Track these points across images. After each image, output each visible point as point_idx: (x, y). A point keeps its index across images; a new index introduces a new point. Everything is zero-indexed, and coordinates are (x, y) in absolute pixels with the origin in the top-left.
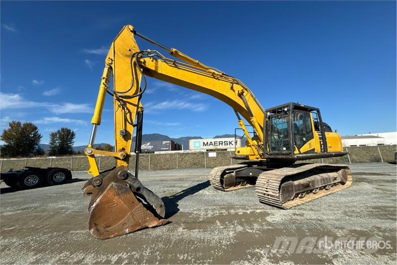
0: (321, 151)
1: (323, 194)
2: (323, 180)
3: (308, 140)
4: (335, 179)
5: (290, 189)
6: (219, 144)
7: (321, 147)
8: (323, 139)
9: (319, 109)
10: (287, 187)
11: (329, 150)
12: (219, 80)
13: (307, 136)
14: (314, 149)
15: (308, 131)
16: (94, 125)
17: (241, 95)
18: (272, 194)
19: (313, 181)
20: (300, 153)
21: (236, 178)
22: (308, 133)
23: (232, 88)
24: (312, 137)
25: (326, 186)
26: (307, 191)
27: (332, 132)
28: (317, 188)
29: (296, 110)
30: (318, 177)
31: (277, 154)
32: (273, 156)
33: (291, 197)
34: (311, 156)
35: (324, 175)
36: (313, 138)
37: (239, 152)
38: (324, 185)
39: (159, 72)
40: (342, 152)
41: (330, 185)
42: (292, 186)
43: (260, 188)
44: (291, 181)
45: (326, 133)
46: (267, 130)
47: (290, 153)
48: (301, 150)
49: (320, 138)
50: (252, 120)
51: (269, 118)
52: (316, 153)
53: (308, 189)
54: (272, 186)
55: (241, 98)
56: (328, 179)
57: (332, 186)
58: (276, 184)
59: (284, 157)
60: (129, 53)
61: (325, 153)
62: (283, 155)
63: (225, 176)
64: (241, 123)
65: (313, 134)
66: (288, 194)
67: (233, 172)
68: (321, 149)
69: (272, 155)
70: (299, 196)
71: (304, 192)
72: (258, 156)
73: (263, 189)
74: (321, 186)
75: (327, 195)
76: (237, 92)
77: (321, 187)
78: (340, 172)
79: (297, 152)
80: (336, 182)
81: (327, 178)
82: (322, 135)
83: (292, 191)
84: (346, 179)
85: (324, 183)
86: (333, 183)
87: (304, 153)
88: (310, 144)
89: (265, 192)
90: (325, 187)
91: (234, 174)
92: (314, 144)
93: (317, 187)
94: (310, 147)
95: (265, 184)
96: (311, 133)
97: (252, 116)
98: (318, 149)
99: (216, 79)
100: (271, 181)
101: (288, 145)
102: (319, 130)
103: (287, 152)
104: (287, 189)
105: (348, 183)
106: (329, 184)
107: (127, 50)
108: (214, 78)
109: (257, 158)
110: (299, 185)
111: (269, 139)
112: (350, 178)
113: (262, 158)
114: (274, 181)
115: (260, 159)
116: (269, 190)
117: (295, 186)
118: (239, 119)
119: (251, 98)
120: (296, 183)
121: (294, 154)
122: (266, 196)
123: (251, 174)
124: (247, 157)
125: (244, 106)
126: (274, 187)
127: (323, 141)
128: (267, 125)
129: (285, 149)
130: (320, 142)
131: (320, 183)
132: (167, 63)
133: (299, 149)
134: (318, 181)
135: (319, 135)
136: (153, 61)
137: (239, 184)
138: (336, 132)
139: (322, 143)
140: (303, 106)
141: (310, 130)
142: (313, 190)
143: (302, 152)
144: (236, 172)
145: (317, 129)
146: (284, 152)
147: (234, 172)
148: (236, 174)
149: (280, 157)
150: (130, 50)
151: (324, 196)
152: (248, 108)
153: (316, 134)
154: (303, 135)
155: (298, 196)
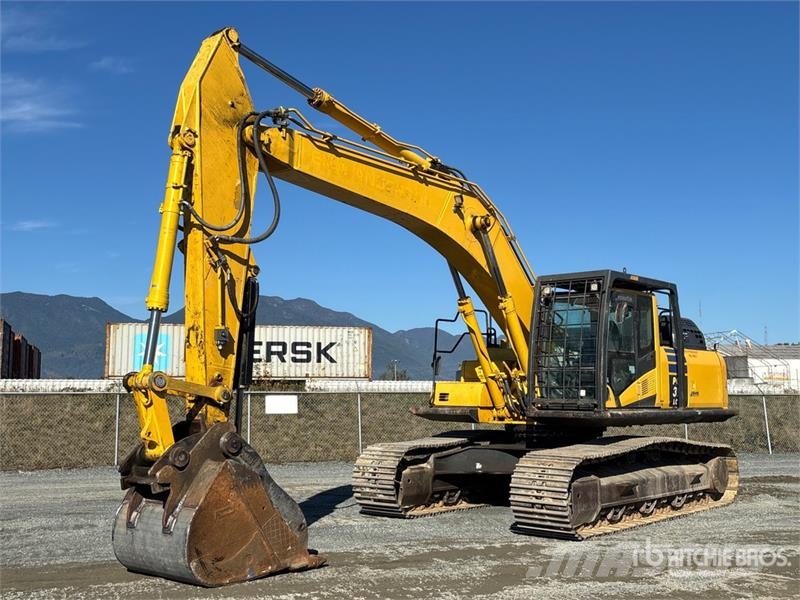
0: (671, 404)
1: (664, 517)
2: (668, 480)
3: (639, 373)
4: (697, 480)
5: (590, 494)
6: (269, 353)
7: (672, 391)
8: (679, 369)
9: (675, 286)
10: (586, 489)
11: (691, 401)
12: (427, 183)
13: (639, 360)
14: (653, 398)
15: (642, 347)
16: (155, 313)
17: (479, 231)
18: (551, 502)
19: (644, 482)
20: (619, 407)
21: (437, 477)
22: (642, 352)
23: (458, 209)
24: (651, 365)
25: (673, 498)
26: (628, 505)
27: (705, 349)
28: (652, 501)
29: (619, 290)
30: (656, 473)
31: (563, 407)
32: (550, 412)
33: (592, 515)
34: (644, 415)
35: (673, 470)
36: (654, 367)
37: (443, 397)
38: (668, 494)
39: (295, 168)
40: (726, 408)
41: (683, 495)
42: (595, 487)
43: (523, 492)
44: (593, 477)
45: (687, 353)
46: (539, 335)
47: (596, 406)
48: (620, 397)
49: (671, 368)
50: (501, 305)
51: (548, 301)
52: (659, 408)
53: (629, 502)
54: (553, 484)
55: (478, 237)
56: (679, 480)
57: (688, 501)
58: (562, 479)
59: (581, 414)
60: (229, 114)
61: (680, 410)
62: (578, 409)
63: (404, 472)
64: (468, 308)
65: (653, 356)
66: (585, 506)
67: (425, 461)
68: (672, 398)
69: (547, 408)
70: (609, 516)
71: (621, 507)
72: (505, 412)
73: (529, 493)
74: (660, 495)
75: (672, 518)
76: (469, 221)
77: (659, 500)
78: (713, 463)
79: (611, 403)
80: (698, 488)
81: (678, 476)
82: (676, 359)
83: (595, 500)
84: (724, 483)
85: (670, 490)
86: (691, 490)
87: (628, 407)
88: (645, 383)
89: (534, 500)
90: (670, 499)
91: (427, 466)
92: (655, 384)
93: (652, 497)
94: (645, 391)
95: (534, 480)
96: (651, 353)
97: (504, 293)
98: (663, 400)
99: (421, 181)
100: (550, 472)
101: (593, 383)
102: (671, 346)
103: (588, 401)
104: (585, 494)
105: (729, 495)
106: (681, 491)
107: (226, 104)
108: (416, 178)
109: (501, 419)
110: (610, 487)
111: (541, 362)
112: (733, 481)
113: (515, 419)
114: (557, 472)
115: (507, 421)
116: (546, 494)
117: (602, 488)
118: (463, 295)
119: (502, 237)
120: (605, 481)
121: (605, 408)
122: (535, 510)
123: (479, 466)
124: (470, 415)
125: (482, 262)
126: (558, 485)
127: (677, 377)
128: (540, 321)
129: (583, 393)
130: (671, 377)
131: (659, 489)
132: (312, 140)
133: (617, 395)
134: (655, 481)
135: (670, 358)
136: (284, 138)
137: (437, 501)
138: (715, 350)
139: (675, 380)
140: (637, 279)
141: (649, 343)
142: (642, 503)
143: (623, 405)
144: (436, 458)
145: (666, 339)
146: (580, 402)
147: (431, 459)
148: (436, 466)
149: (570, 414)
150: (233, 106)
151: (664, 520)
152: (495, 270)
153: (662, 354)
154: (630, 359)
155: (605, 516)
